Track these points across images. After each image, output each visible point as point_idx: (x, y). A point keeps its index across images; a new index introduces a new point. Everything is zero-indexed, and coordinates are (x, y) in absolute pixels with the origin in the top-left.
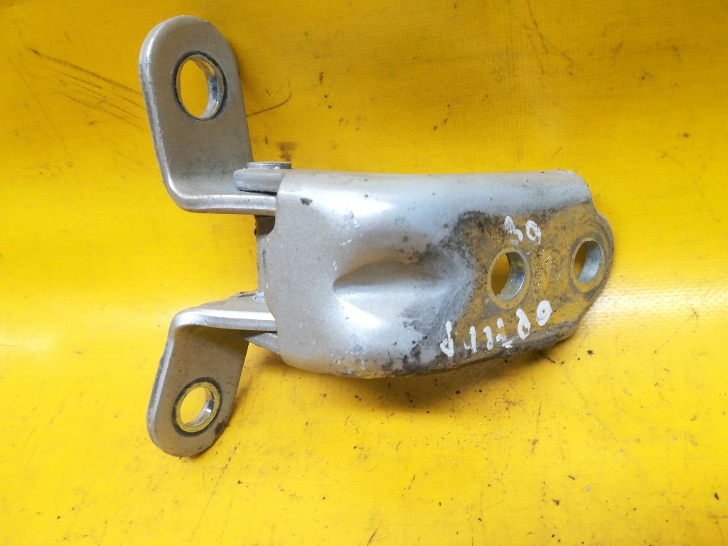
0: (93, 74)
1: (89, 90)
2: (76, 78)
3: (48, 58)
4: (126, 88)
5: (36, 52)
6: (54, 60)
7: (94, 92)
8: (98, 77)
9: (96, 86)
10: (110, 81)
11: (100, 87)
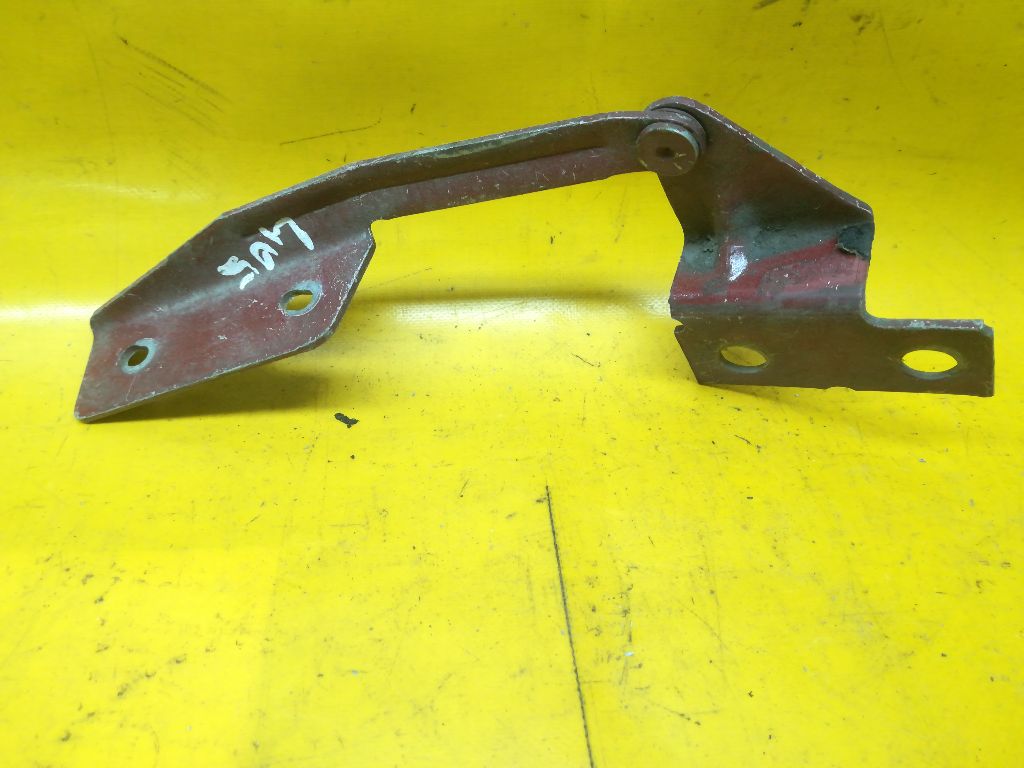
0: (181, 72)
1: (169, 87)
2: (159, 73)
3: (136, 49)
4: (213, 91)
5: (126, 42)
6: (143, 52)
7: (174, 90)
8: (186, 75)
9: (180, 84)
10: (197, 82)
11: (183, 86)
